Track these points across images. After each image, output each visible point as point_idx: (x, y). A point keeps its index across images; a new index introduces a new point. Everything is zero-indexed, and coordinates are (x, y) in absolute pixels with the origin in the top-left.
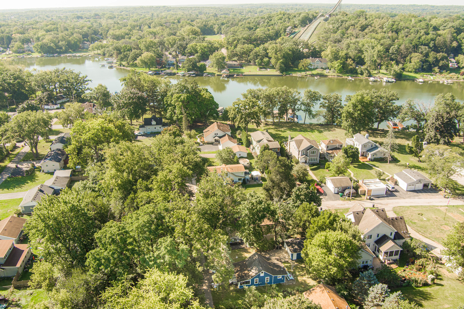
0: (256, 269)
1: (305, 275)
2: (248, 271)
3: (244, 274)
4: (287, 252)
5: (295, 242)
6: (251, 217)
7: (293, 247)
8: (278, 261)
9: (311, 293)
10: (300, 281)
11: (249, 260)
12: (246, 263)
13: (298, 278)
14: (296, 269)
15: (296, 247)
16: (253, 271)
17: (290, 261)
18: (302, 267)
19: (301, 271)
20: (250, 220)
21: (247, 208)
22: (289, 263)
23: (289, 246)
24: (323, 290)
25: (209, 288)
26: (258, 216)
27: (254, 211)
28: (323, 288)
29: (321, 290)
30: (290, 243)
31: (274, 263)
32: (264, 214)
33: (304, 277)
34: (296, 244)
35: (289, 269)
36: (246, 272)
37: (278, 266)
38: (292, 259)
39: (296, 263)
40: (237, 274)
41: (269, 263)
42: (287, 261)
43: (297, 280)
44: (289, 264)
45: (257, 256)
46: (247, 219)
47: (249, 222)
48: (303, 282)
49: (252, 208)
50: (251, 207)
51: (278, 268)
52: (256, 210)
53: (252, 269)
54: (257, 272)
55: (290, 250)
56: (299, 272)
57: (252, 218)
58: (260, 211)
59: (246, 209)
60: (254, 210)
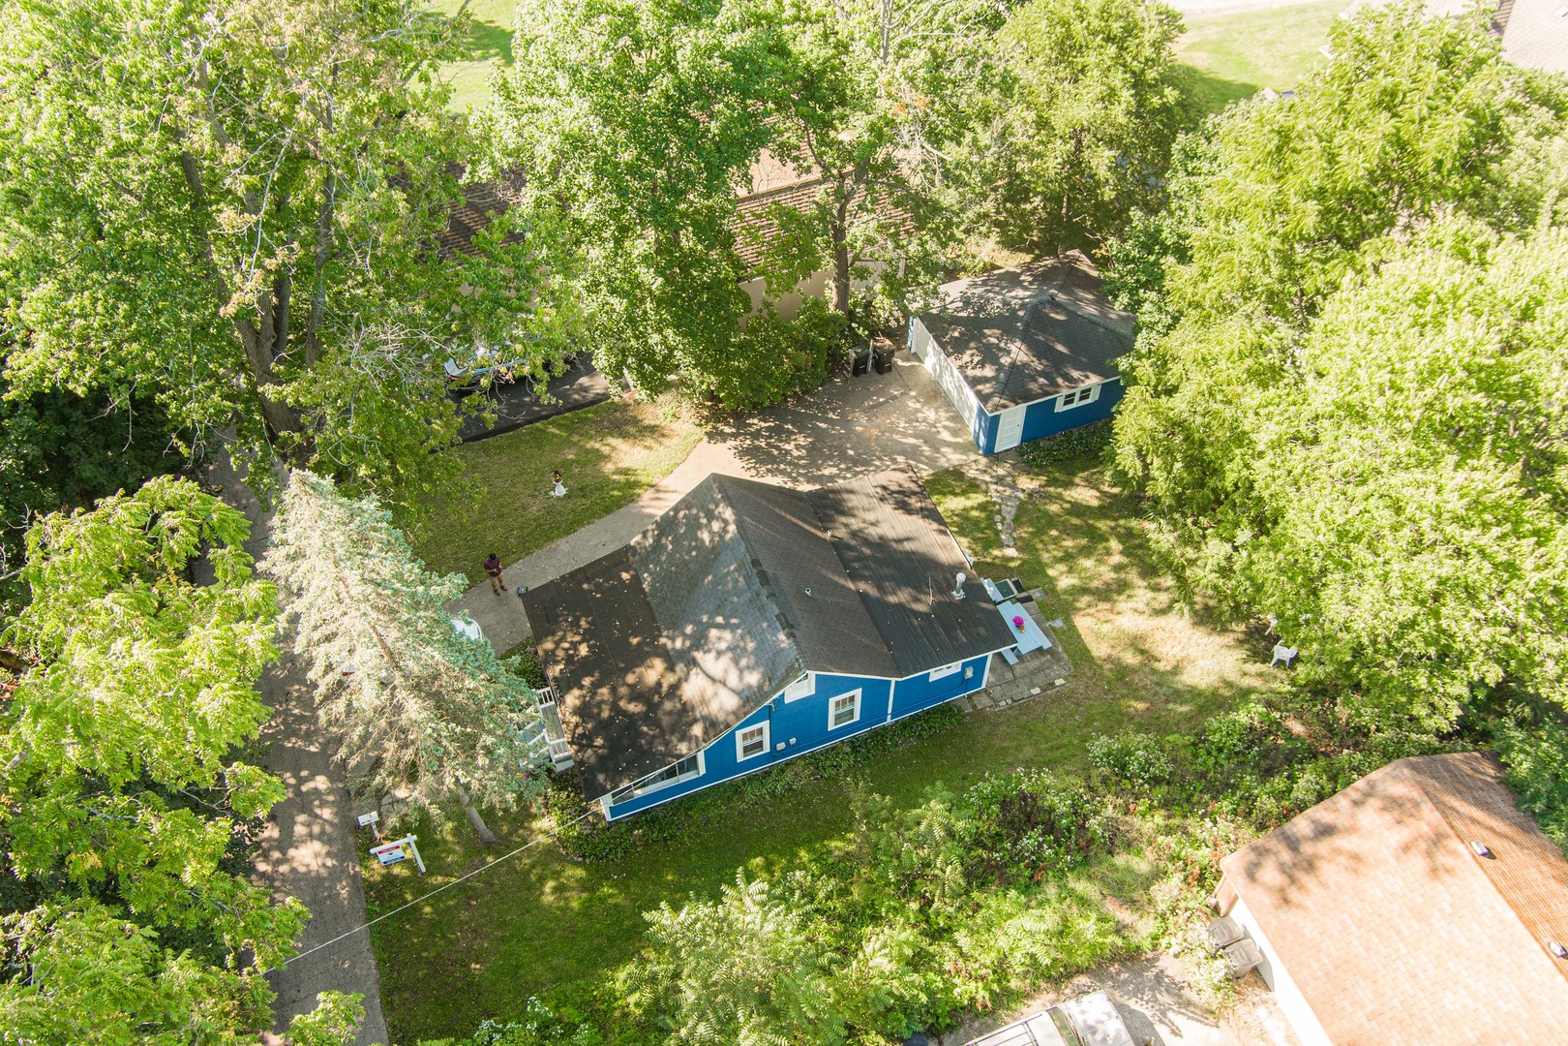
0: (736, 652)
1: (1123, 586)
2: (671, 660)
3: (636, 695)
4: (935, 394)
5: (996, 306)
6: (626, 156)
7: (990, 355)
8: (908, 510)
9: (1310, 866)
10: (1099, 650)
11: (658, 546)
12: (637, 580)
13: (1082, 623)
14: (1040, 532)
15: (1018, 352)
16: (706, 660)
17: (975, 466)
18: (1078, 509)
19: (1085, 551)
20: (622, 192)
21: (575, 72)
22: (973, 486)
23: (956, 347)
24: (1437, 839)
25: (342, 856)
26: (692, 139)
27: (653, 96)
28: (1430, 814)
29: (1403, 834)
30: (956, 321)
31: (882, 545)
32: (747, 117)
33: (1122, 604)
34: (1006, 324)
35: (988, 545)
36: (653, 672)
37: (918, 569)
38: (989, 451)
39: (1027, 483)
40: (572, 699)
41: (838, 545)
42: (957, 473)
43: (1080, 654)
44: (977, 499)
45: (728, 514)
46: (587, 179)
47: (615, 214)
48: (1130, 659)
49: (624, 61)
50: (608, 62)
51: (918, 587)
52: (665, 82)
53: (699, 641)
54: (753, 678)
55: (974, 382)
56: (1068, 558)
57: (633, 170)
58: (704, 91)
59: (563, 82)
60: (643, 86)
